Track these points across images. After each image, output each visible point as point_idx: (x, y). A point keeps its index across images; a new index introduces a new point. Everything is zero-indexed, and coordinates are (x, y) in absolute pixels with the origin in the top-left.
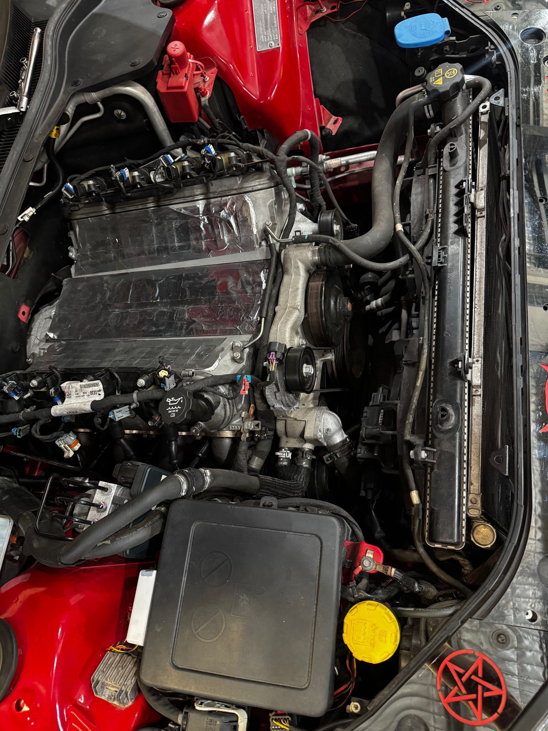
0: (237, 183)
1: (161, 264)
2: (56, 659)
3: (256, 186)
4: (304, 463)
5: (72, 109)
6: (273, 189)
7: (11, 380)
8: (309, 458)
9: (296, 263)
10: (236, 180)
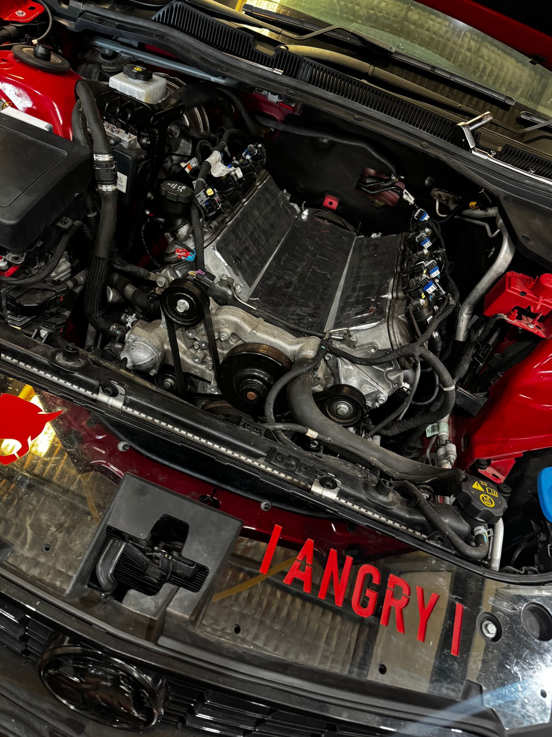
0: (400, 315)
1: (346, 279)
2: (39, 94)
3: (393, 328)
4: (115, 327)
5: (493, 214)
6: (390, 347)
7: (258, 152)
8: (118, 332)
9: (302, 342)
10: (401, 314)
